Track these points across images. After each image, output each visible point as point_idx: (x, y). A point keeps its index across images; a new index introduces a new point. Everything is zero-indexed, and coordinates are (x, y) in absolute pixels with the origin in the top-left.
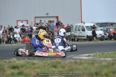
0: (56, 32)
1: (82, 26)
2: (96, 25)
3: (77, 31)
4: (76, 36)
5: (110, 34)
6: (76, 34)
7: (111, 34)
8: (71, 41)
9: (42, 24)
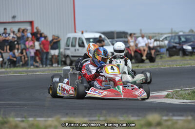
0: (32, 49)
1: (79, 38)
2: (103, 36)
3: (70, 47)
4: (68, 56)
5: (128, 52)
6: (68, 53)
7: (130, 52)
8: (59, 66)
9: (7, 35)
